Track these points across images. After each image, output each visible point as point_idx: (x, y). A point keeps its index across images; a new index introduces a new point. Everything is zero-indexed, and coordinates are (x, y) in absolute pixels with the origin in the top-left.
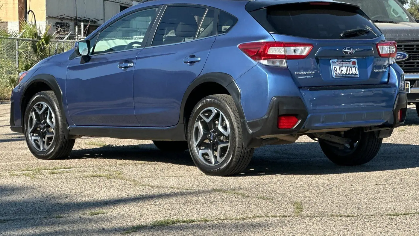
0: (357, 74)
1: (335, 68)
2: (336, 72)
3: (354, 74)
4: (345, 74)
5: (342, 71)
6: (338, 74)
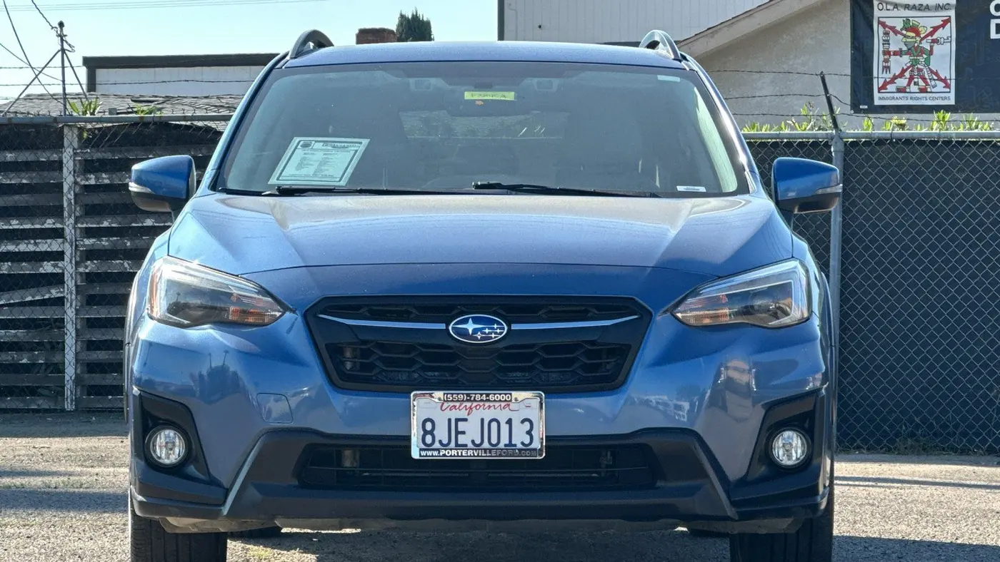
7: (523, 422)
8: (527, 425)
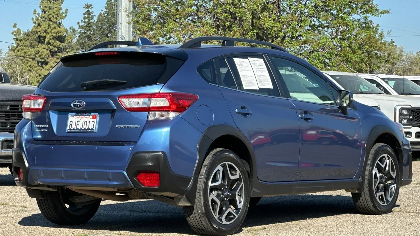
0: (94, 130)
1: (71, 122)
2: (71, 126)
3: (91, 129)
4: (79, 129)
5: (78, 126)
6: (72, 128)
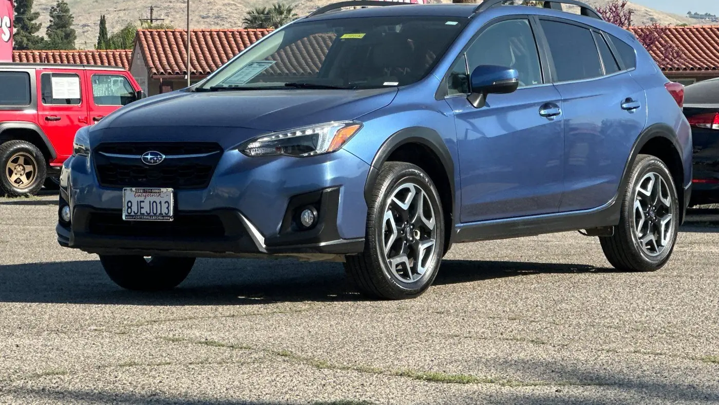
7: (165, 203)
8: (167, 204)
